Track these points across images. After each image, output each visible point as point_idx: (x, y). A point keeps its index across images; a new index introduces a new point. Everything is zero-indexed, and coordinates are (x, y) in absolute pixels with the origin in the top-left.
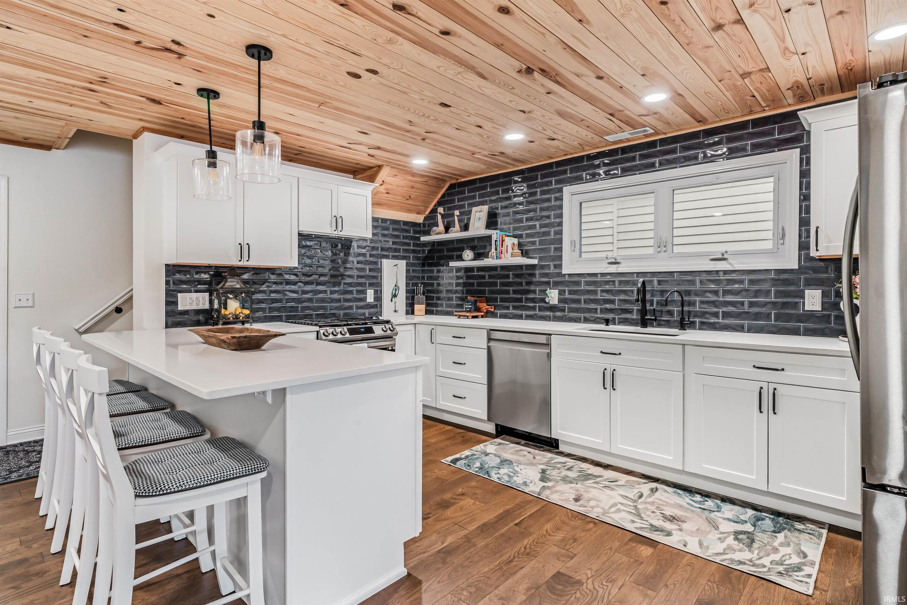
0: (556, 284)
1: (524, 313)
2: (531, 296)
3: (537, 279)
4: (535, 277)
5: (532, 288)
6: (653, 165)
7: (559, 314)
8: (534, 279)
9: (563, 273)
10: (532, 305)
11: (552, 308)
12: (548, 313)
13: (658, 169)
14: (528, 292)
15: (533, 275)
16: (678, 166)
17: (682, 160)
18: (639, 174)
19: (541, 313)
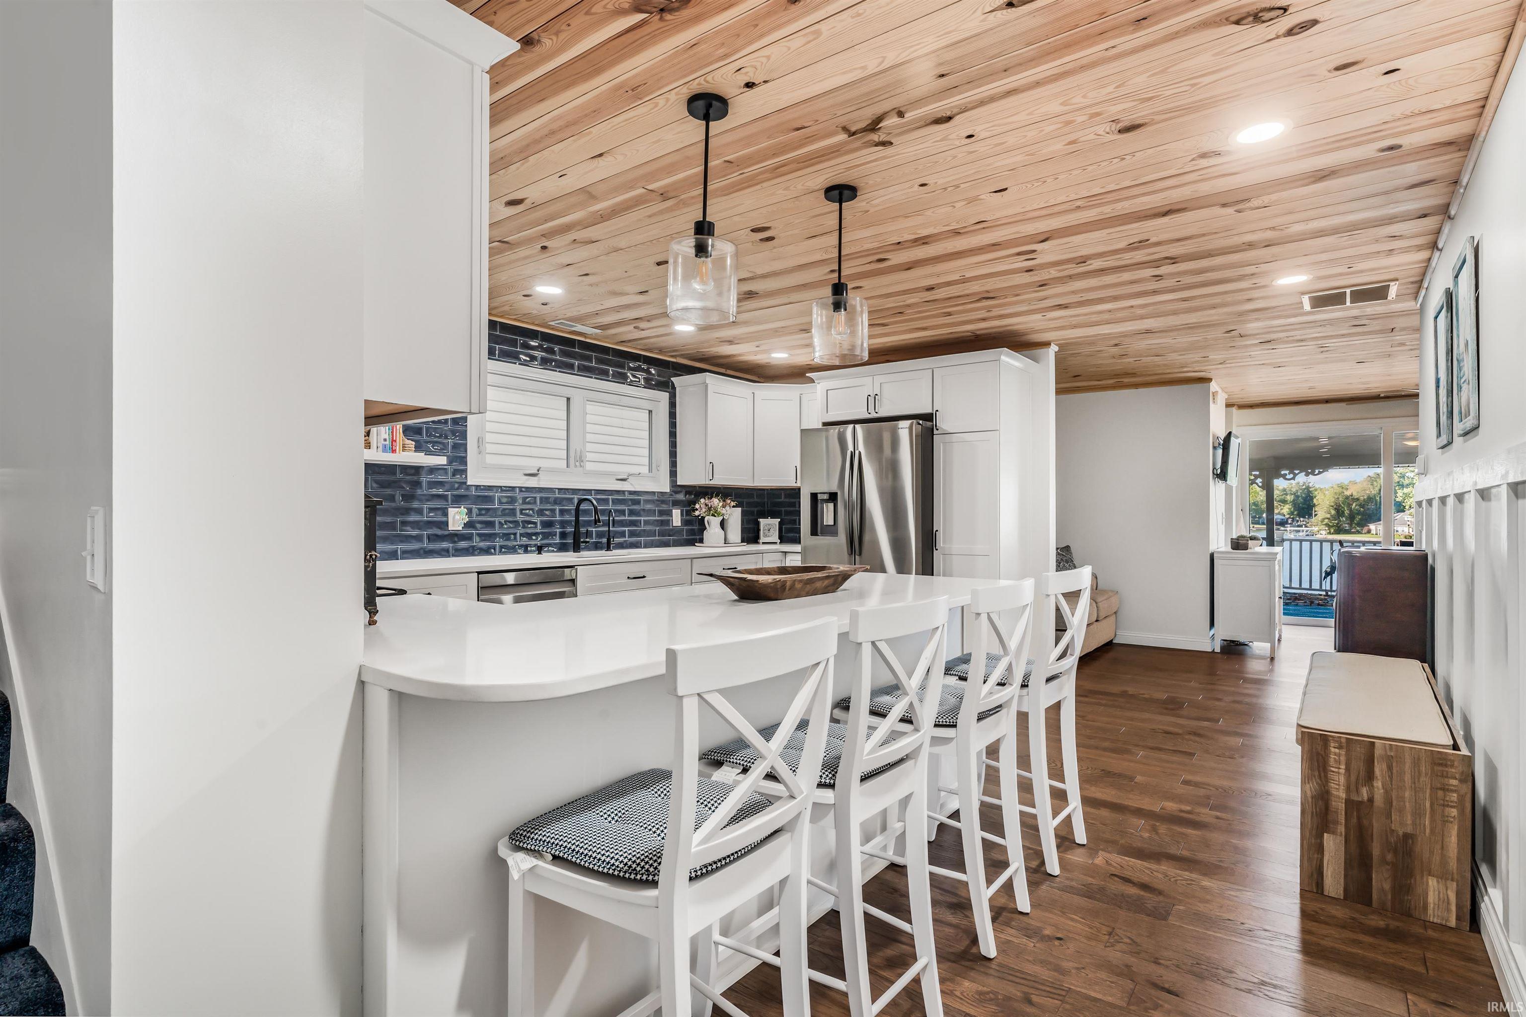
0: (458, 500)
1: (400, 547)
2: (413, 518)
3: (423, 491)
4: (421, 488)
5: (415, 504)
6: (571, 366)
7: (463, 544)
8: (419, 492)
9: (468, 483)
10: (415, 533)
11: (455, 537)
12: (445, 545)
13: (576, 372)
14: (407, 511)
15: (417, 484)
16: (594, 376)
17: (597, 372)
18: (559, 372)
19: (432, 546)
